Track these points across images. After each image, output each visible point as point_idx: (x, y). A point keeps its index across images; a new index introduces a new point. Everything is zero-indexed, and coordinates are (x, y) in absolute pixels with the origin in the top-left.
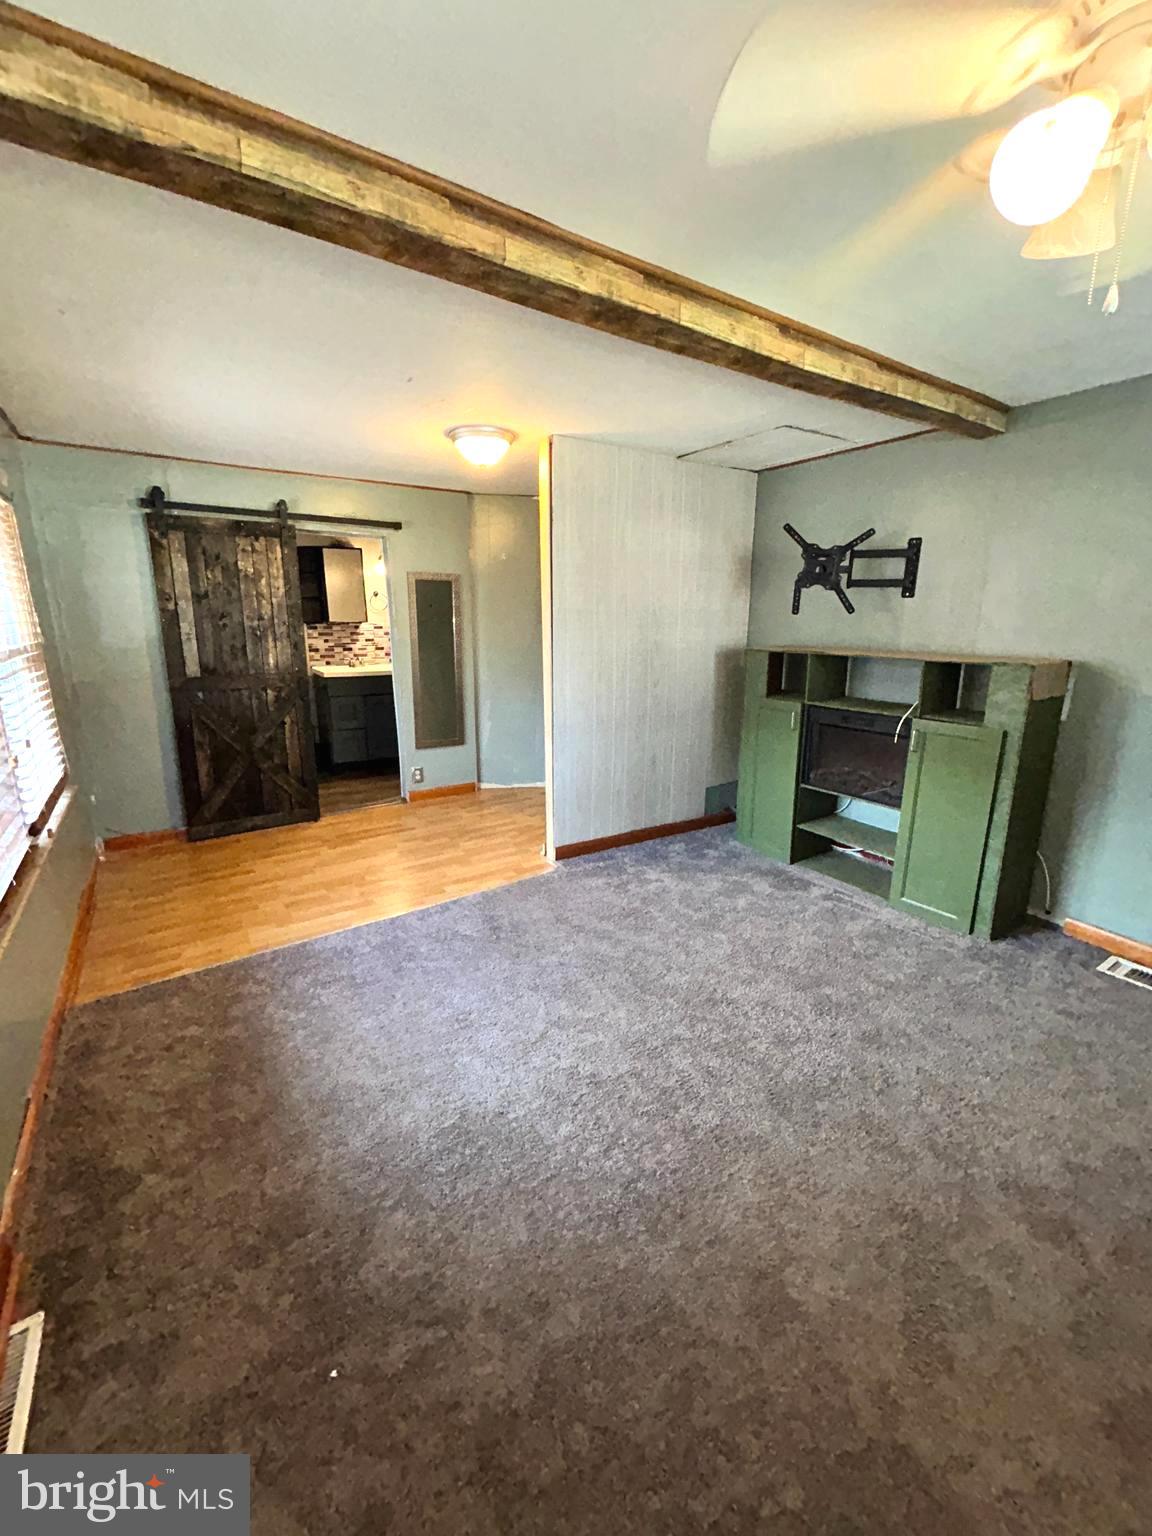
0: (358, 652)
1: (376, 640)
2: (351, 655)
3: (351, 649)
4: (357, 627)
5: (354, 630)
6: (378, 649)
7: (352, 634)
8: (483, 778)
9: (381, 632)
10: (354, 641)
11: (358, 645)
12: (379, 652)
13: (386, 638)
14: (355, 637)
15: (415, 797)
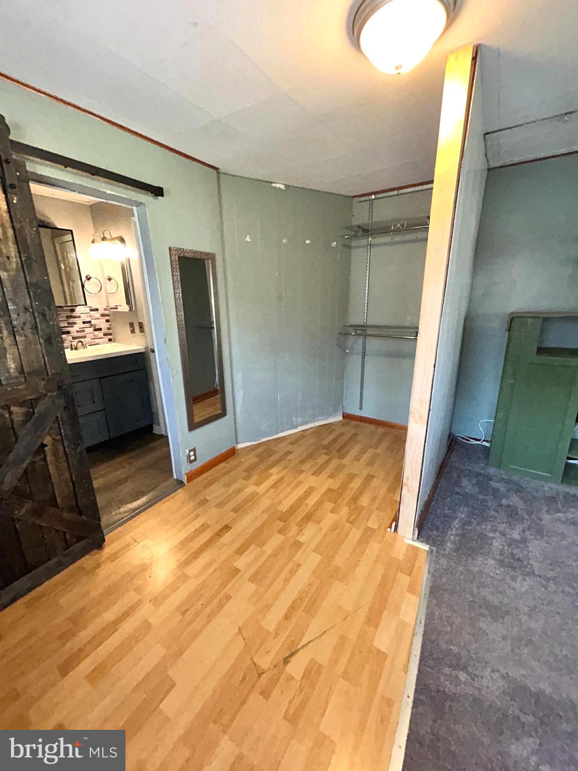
0: (75, 334)
1: (93, 322)
2: (70, 338)
3: (68, 332)
4: (73, 311)
5: (69, 314)
6: (96, 330)
7: (68, 317)
8: (239, 440)
9: (96, 314)
10: (72, 324)
11: (76, 328)
12: (96, 333)
13: (103, 320)
14: (71, 320)
15: (191, 477)
